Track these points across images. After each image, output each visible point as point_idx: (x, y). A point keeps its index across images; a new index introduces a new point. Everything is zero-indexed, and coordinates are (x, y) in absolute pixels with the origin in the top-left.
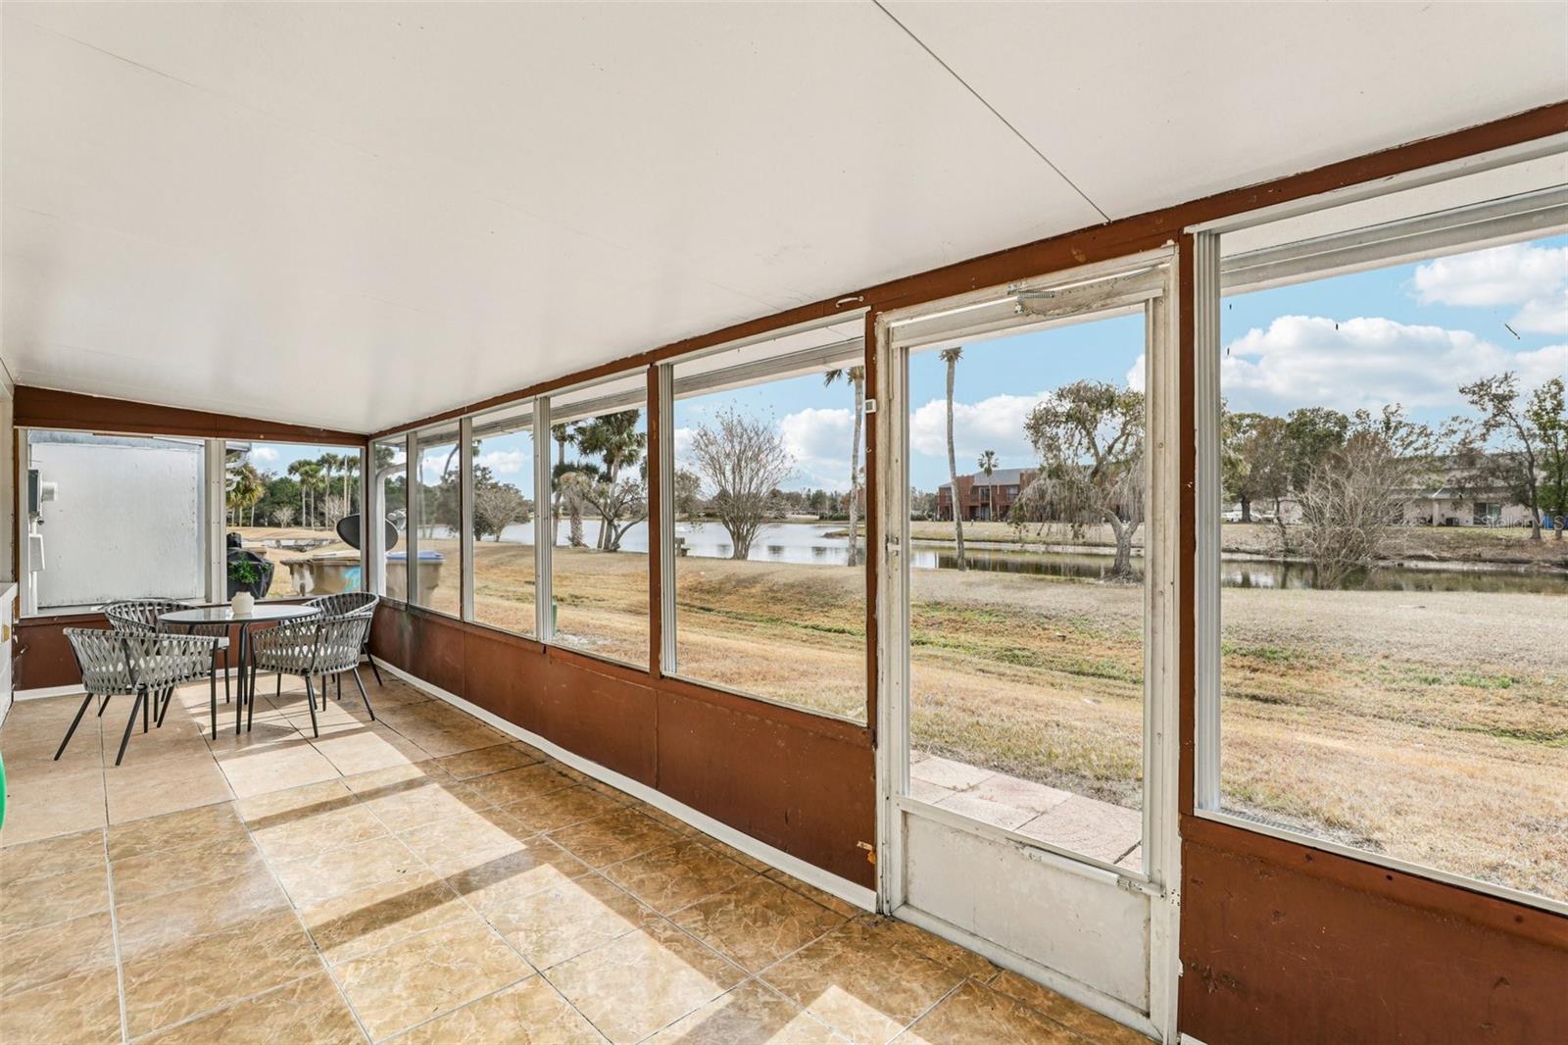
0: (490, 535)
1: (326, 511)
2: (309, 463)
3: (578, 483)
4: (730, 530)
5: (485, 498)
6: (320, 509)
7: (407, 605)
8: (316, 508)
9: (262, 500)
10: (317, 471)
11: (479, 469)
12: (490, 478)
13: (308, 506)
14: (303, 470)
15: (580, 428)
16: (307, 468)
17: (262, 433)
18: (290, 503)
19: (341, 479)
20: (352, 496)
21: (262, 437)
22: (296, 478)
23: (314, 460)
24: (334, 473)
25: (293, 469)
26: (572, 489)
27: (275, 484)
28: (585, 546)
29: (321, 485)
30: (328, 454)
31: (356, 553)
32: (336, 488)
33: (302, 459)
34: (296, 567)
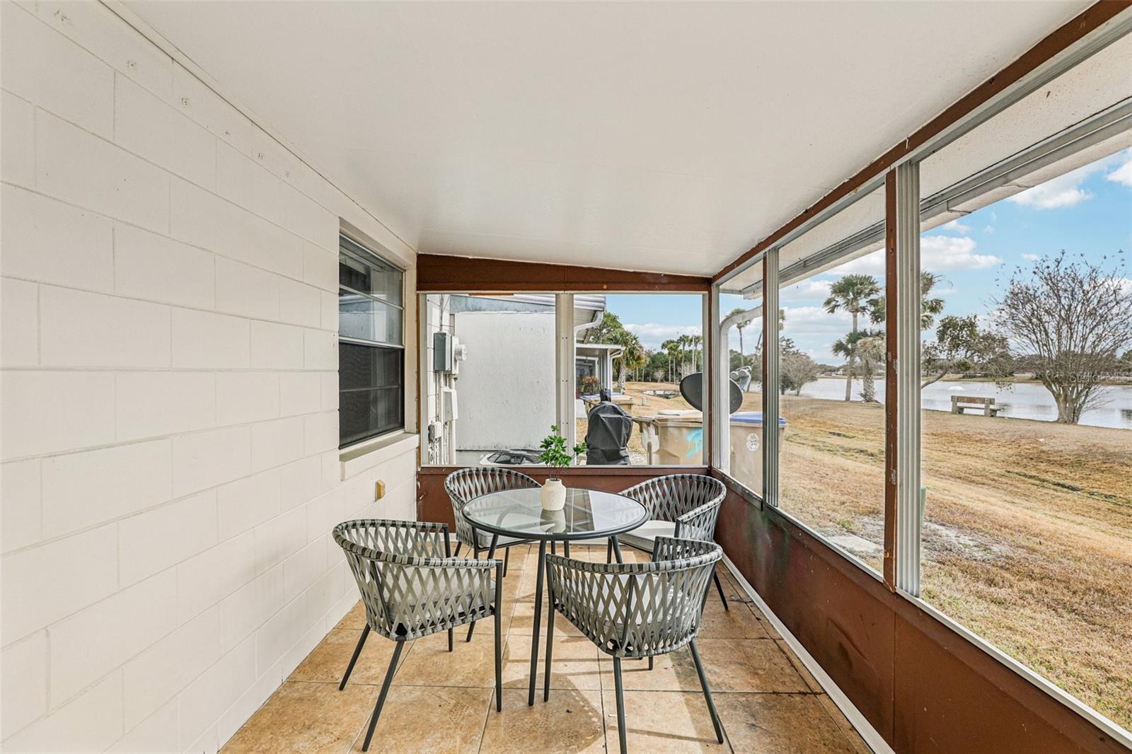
0: (792, 390)
1: (682, 372)
2: (672, 342)
3: (875, 346)
4: (1053, 392)
5: (788, 362)
6: (679, 371)
7: (762, 502)
8: (676, 370)
9: (648, 366)
10: (677, 347)
11: (784, 340)
12: (793, 347)
13: (672, 369)
14: (669, 346)
15: (872, 300)
16: (672, 345)
17: (606, 283)
18: (662, 367)
19: (691, 351)
20: (697, 362)
21: (605, 287)
22: (666, 352)
23: (676, 340)
24: (687, 348)
25: (664, 346)
26: (869, 353)
27: (655, 356)
28: (877, 402)
29: (680, 356)
30: (684, 336)
31: (698, 415)
32: (688, 358)
33: (669, 340)
34: (645, 425)
